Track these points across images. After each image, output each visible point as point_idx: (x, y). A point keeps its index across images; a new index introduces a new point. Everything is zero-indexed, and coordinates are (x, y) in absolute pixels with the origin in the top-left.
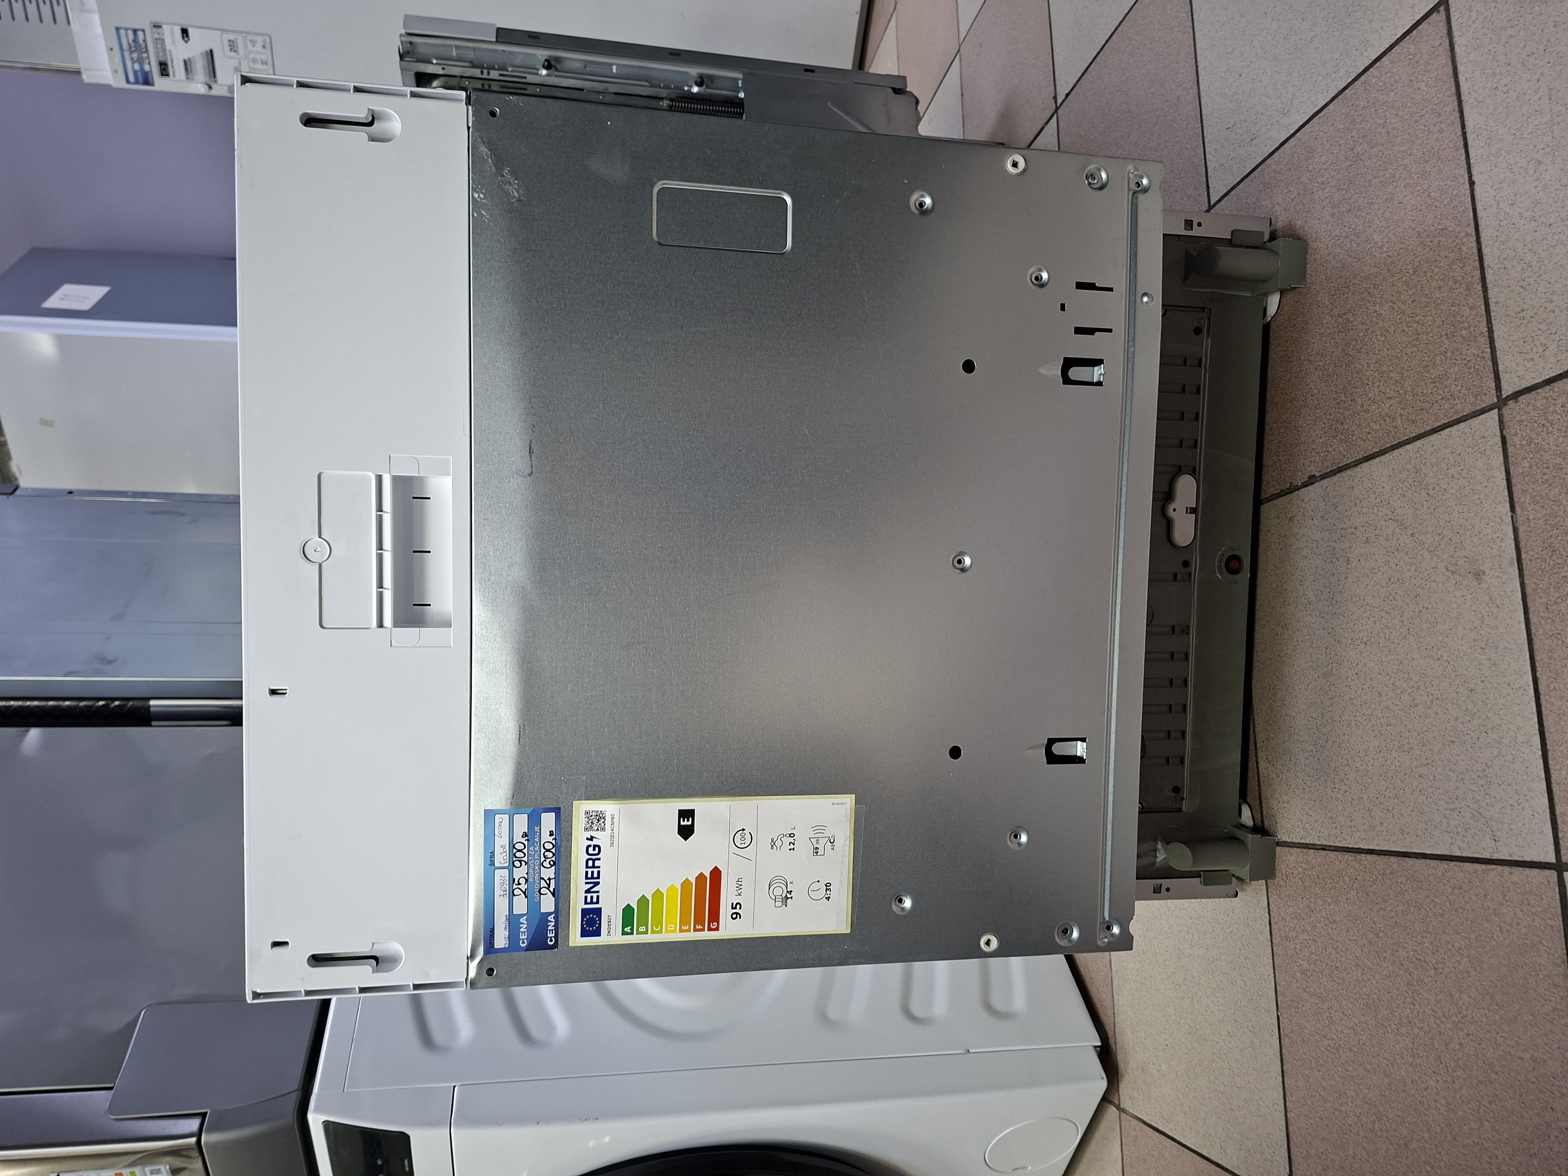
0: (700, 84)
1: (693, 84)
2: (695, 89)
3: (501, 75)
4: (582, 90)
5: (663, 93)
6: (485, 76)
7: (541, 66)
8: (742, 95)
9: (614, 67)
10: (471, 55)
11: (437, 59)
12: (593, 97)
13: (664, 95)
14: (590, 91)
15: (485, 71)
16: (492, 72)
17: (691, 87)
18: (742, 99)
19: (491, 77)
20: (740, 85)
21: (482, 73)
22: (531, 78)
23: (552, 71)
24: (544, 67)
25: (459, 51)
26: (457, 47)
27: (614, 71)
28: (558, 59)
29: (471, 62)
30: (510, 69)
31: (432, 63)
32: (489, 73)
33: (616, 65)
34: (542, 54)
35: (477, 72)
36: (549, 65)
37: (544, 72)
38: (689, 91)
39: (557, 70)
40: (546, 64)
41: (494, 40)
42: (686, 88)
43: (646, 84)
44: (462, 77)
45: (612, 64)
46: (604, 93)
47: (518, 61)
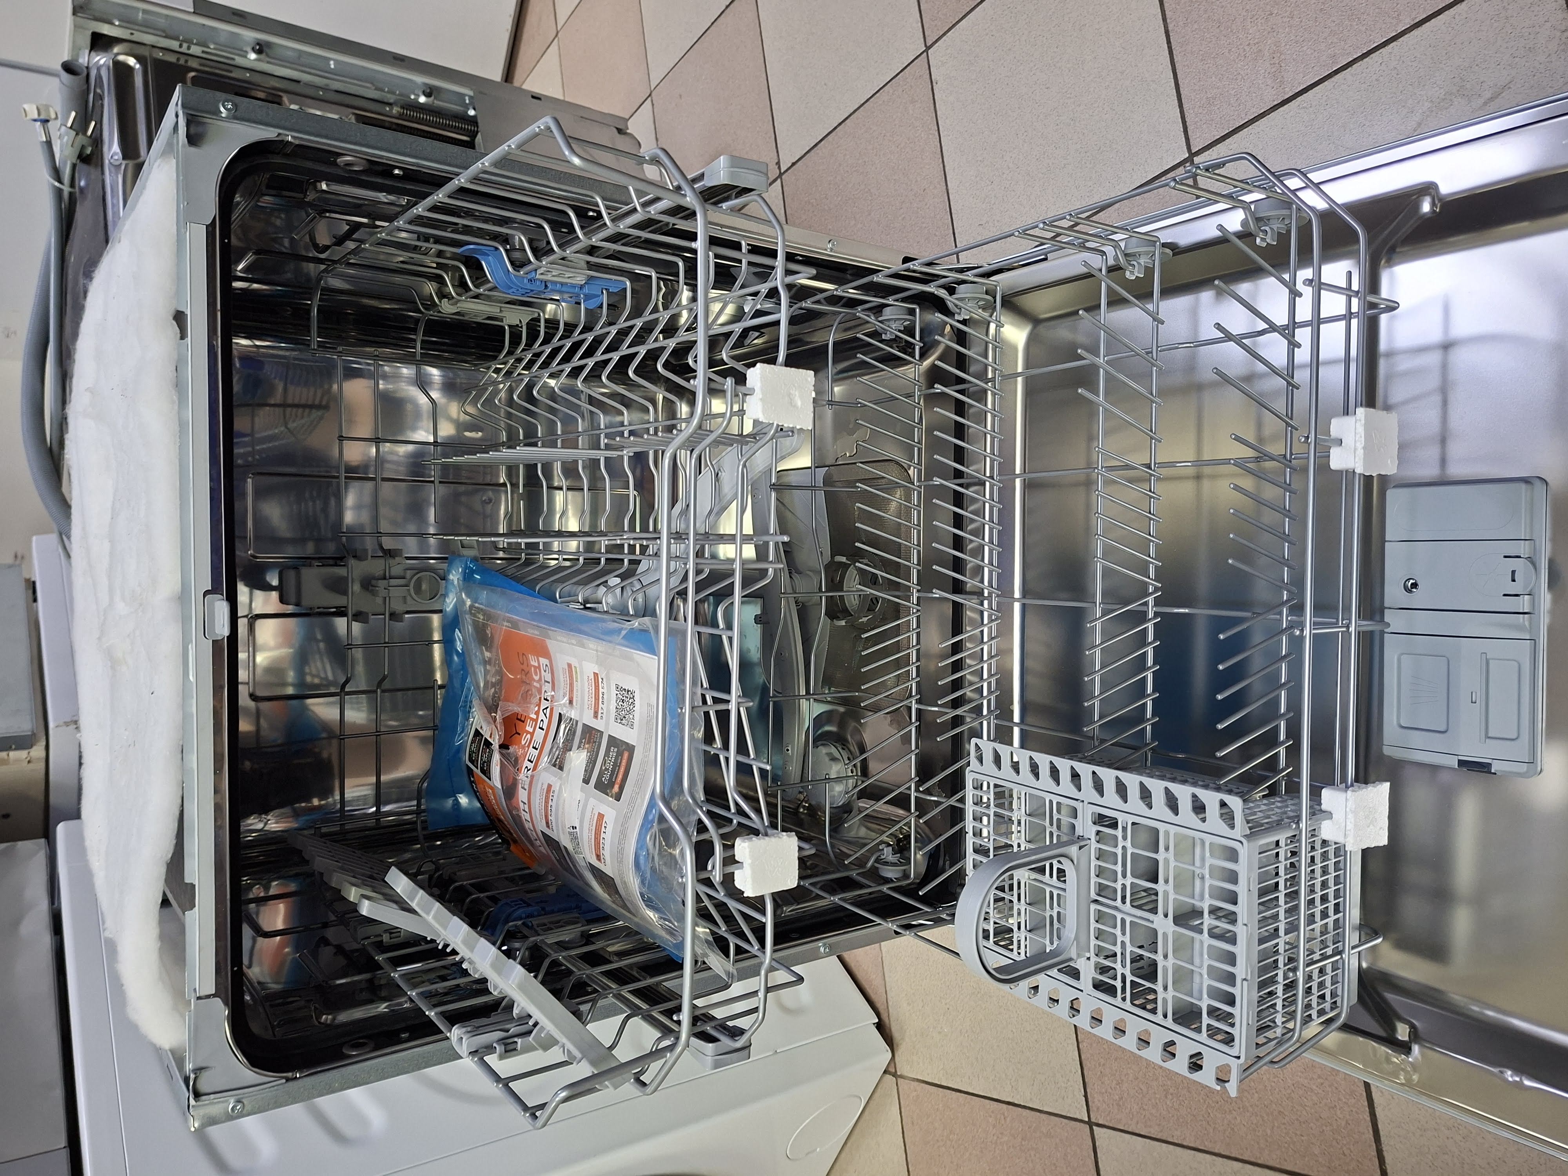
0: (428, 95)
1: (421, 94)
2: (422, 99)
3: (203, 52)
4: (298, 82)
5: (391, 98)
6: (184, 49)
7: (249, 49)
8: (472, 113)
9: (332, 62)
10: (161, 22)
11: (119, 20)
12: (310, 92)
13: (391, 101)
14: (308, 85)
15: (185, 45)
16: (193, 47)
17: (419, 96)
18: (475, 117)
19: (191, 52)
20: (467, 101)
21: (181, 46)
22: (239, 61)
23: (263, 56)
24: (253, 50)
25: (145, 16)
26: (145, 11)
27: (332, 66)
28: (269, 45)
29: (164, 31)
30: (212, 47)
31: (112, 24)
32: (189, 48)
33: (334, 59)
34: (250, 35)
35: (174, 45)
36: (260, 48)
37: (253, 56)
38: (416, 101)
39: (267, 55)
40: (258, 47)
41: (192, 10)
42: (413, 97)
43: (369, 85)
44: (153, 46)
45: (330, 59)
46: (325, 89)
47: (222, 39)
